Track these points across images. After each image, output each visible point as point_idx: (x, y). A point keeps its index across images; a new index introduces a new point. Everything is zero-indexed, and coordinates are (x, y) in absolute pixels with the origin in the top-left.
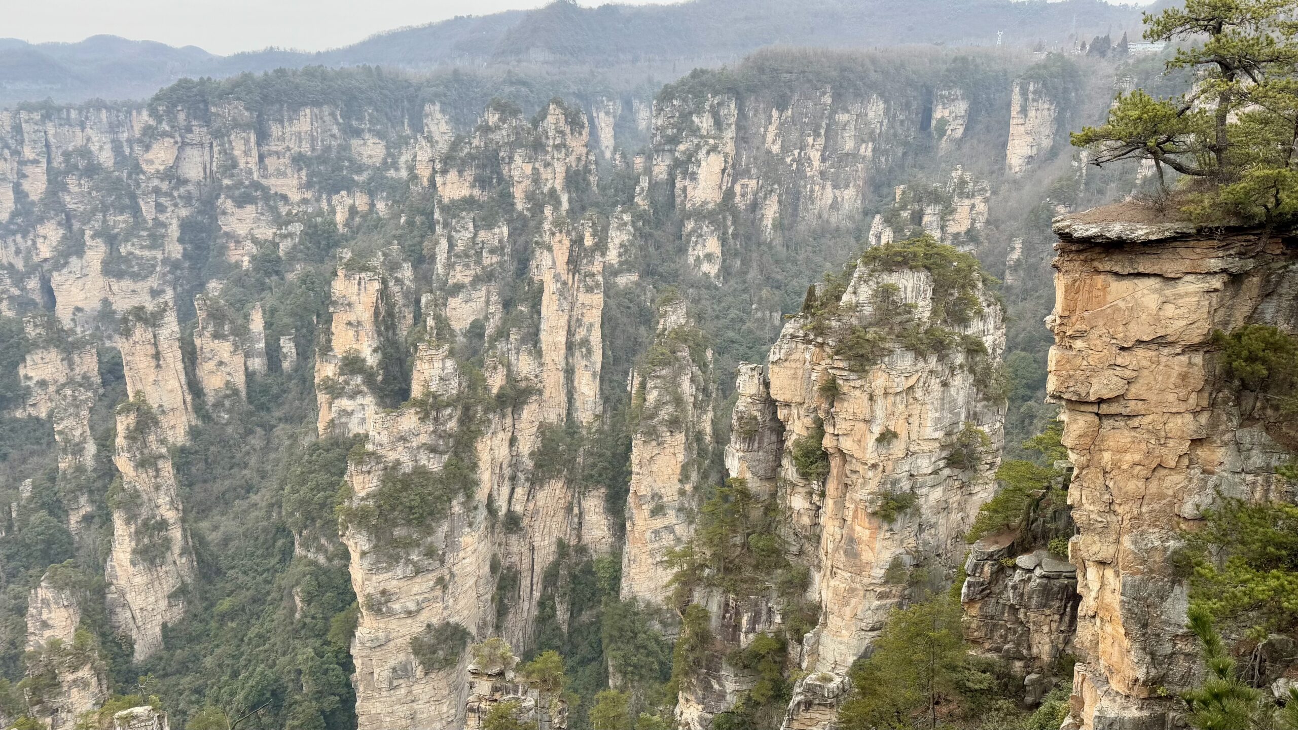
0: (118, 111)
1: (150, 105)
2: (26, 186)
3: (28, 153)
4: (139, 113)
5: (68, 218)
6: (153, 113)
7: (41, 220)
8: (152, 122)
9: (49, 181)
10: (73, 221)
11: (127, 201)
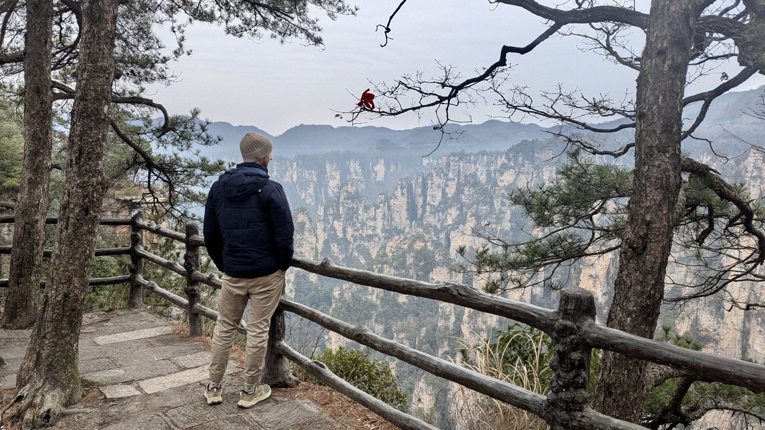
0: (492, 156)
1: (507, 153)
2: (447, 190)
3: (451, 175)
4: (501, 157)
5: (462, 207)
6: (507, 157)
7: (450, 207)
8: (506, 162)
9: (457, 188)
10: (464, 208)
11: (489, 200)
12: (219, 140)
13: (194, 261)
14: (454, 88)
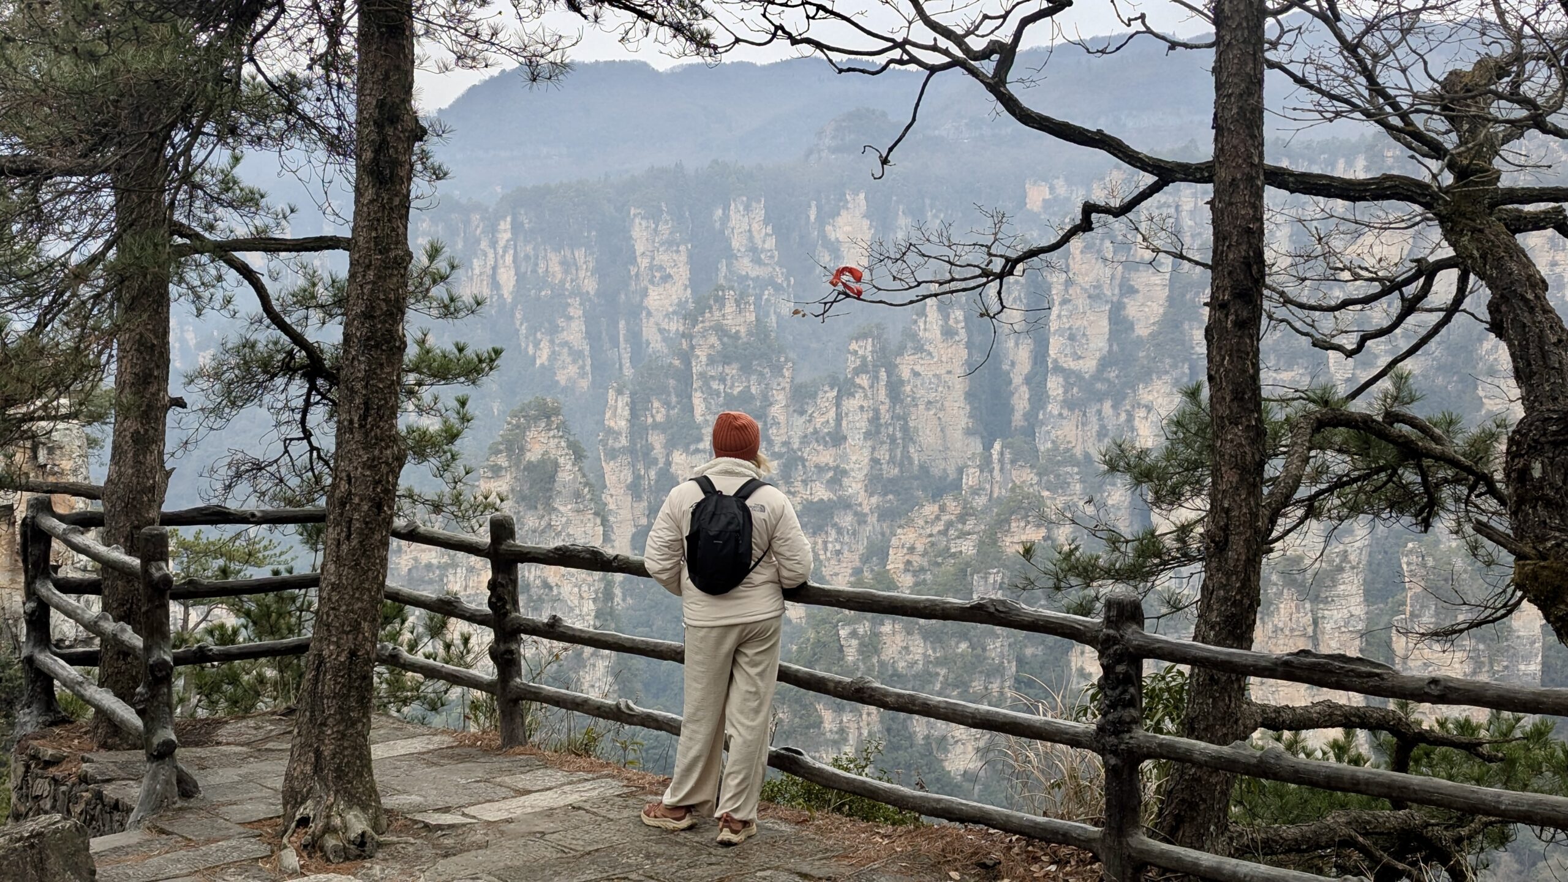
12: (478, 304)
13: (509, 592)
14: (1008, 260)
